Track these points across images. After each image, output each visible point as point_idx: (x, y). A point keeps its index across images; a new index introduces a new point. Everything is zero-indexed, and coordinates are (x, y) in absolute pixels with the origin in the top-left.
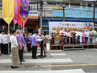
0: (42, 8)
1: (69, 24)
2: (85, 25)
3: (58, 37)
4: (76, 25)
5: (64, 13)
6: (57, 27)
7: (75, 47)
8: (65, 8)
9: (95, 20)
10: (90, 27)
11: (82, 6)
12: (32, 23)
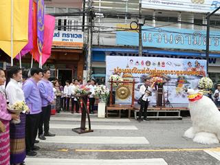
0: (91, 26)
1: (150, 63)
2: (187, 66)
3: (125, 91)
4: (166, 65)
5: (140, 37)
6: (125, 68)
7: (161, 114)
8: (143, 28)
9: (210, 55)
10: (198, 70)
11: (182, 22)
12: (69, 58)
